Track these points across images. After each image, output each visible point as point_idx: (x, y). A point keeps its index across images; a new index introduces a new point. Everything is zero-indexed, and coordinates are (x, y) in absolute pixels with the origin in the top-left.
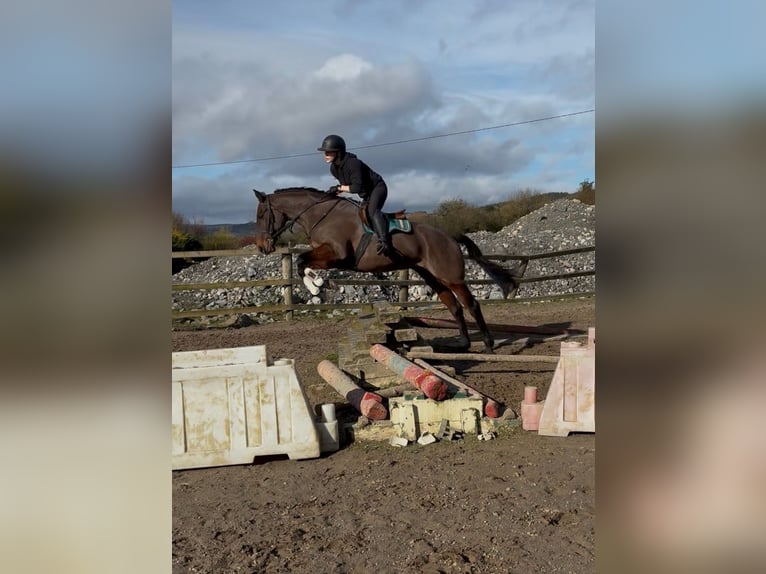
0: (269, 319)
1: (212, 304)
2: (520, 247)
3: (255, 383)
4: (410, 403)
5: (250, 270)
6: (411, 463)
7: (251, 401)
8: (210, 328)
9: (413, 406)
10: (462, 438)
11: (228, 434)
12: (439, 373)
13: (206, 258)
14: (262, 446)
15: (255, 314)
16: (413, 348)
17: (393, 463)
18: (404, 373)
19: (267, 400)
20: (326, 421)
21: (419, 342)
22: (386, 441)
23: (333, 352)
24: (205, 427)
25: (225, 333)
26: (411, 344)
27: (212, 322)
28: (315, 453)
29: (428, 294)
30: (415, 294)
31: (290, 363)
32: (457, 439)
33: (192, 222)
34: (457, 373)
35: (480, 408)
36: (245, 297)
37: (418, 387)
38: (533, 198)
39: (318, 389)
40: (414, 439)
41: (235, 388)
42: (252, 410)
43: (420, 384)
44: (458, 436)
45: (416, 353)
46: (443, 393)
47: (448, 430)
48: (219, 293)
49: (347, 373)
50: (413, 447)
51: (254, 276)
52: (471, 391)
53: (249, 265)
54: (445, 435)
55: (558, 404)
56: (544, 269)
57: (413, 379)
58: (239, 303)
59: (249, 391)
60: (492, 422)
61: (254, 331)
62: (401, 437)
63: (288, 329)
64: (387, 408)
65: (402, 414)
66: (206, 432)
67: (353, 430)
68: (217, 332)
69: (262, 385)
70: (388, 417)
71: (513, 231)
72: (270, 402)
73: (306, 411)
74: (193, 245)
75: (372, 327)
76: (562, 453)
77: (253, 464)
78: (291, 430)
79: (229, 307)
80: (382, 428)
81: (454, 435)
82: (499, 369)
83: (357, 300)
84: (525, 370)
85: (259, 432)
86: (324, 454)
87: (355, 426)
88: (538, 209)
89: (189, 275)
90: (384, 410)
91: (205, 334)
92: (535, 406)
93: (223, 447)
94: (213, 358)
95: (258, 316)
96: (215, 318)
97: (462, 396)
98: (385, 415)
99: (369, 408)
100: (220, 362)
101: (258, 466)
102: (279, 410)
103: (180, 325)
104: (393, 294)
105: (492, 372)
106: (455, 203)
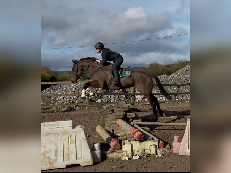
0: (80, 108)
1: (58, 102)
2: (178, 81)
3: (68, 135)
4: (130, 143)
5: (73, 89)
6: (129, 167)
7: (66, 143)
8: (56, 112)
9: (131, 144)
10: (150, 156)
11: (56, 156)
12: (143, 131)
13: (57, 84)
14: (70, 161)
15: (74, 106)
16: (134, 120)
17: (122, 167)
18: (129, 131)
19: (72, 142)
20: (96, 151)
21: (136, 118)
22: (120, 158)
23: (104, 122)
24: (47, 153)
25: (61, 114)
26: (133, 119)
27: (57, 109)
28: (91, 163)
29: (143, 98)
30: (138, 98)
31: (82, 127)
32: (148, 157)
33: (53, 70)
34: (151, 130)
35: (157, 144)
36: (71, 99)
37: (133, 136)
38: (184, 63)
39: (95, 137)
40: (131, 157)
41: (59, 137)
42: (66, 146)
43: (134, 135)
44: (148, 156)
45: (135, 122)
46: (143, 139)
47: (144, 153)
48: (61, 98)
49: (107, 131)
50: (131, 160)
51: (75, 91)
52: (154, 137)
53: (73, 87)
54: (143, 155)
55: (186, 143)
56: (187, 89)
57: (131, 133)
58: (69, 102)
59: (65, 139)
60: (161, 150)
61: (73, 113)
62: (126, 156)
63: (87, 112)
64: (121, 145)
65: (126, 147)
66: (47, 156)
67: (107, 154)
68: (58, 113)
69: (71, 136)
70: (121, 148)
71: (176, 75)
72: (73, 143)
73: (88, 146)
74: (53, 79)
75: (118, 112)
76: (187, 162)
77: (66, 168)
78: (81, 154)
79: (65, 103)
80: (118, 153)
81: (147, 155)
82: (167, 128)
83: (115, 100)
84: (177, 128)
85: (68, 155)
86: (95, 164)
87: (108, 152)
88: (185, 67)
89: (50, 91)
90: (120, 146)
91: (53, 114)
92: (178, 144)
93: (54, 161)
94: (51, 125)
95: (76, 107)
96: (58, 108)
97: (150, 140)
98: (119, 148)
99: (114, 145)
100: (54, 127)
101: (67, 169)
102: (77, 146)
103: (44, 111)
104: (130, 98)
105: (164, 129)
106: (155, 64)
